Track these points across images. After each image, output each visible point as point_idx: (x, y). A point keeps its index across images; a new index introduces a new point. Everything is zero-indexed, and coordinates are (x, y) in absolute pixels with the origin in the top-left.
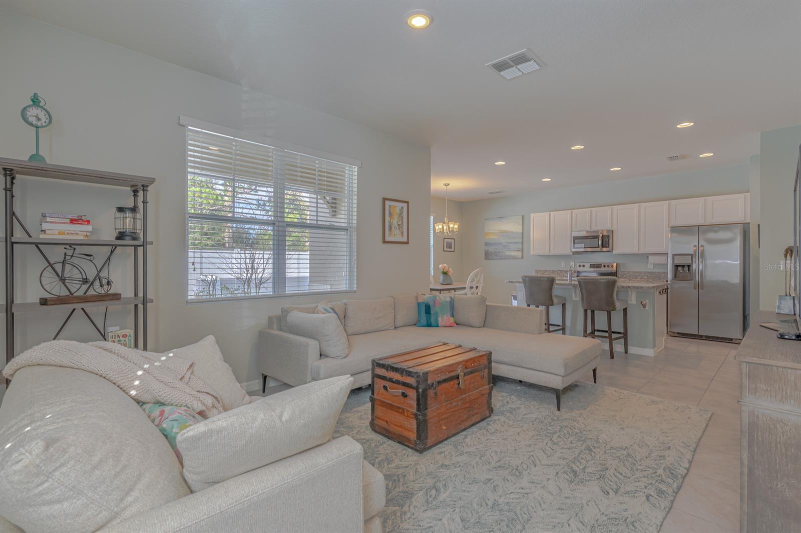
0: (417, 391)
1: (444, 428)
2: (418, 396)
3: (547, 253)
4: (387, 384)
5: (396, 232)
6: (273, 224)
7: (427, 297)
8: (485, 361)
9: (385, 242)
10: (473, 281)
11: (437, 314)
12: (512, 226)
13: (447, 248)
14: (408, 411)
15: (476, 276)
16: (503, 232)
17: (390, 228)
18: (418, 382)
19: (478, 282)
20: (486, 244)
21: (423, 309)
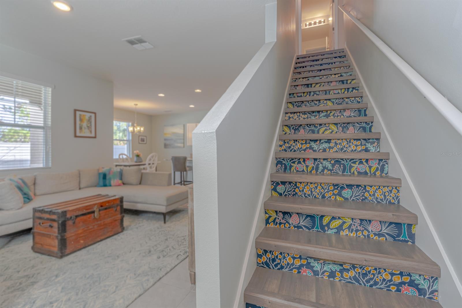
0: (58, 223)
1: (82, 242)
2: (58, 225)
4: (41, 221)
5: (87, 130)
7: (105, 170)
9: (76, 136)
10: (150, 160)
11: (110, 179)
12: (179, 130)
13: (141, 141)
14: (53, 235)
15: (152, 157)
16: (174, 134)
17: (81, 128)
18: (59, 217)
19: (154, 161)
20: (165, 140)
21: (102, 176)
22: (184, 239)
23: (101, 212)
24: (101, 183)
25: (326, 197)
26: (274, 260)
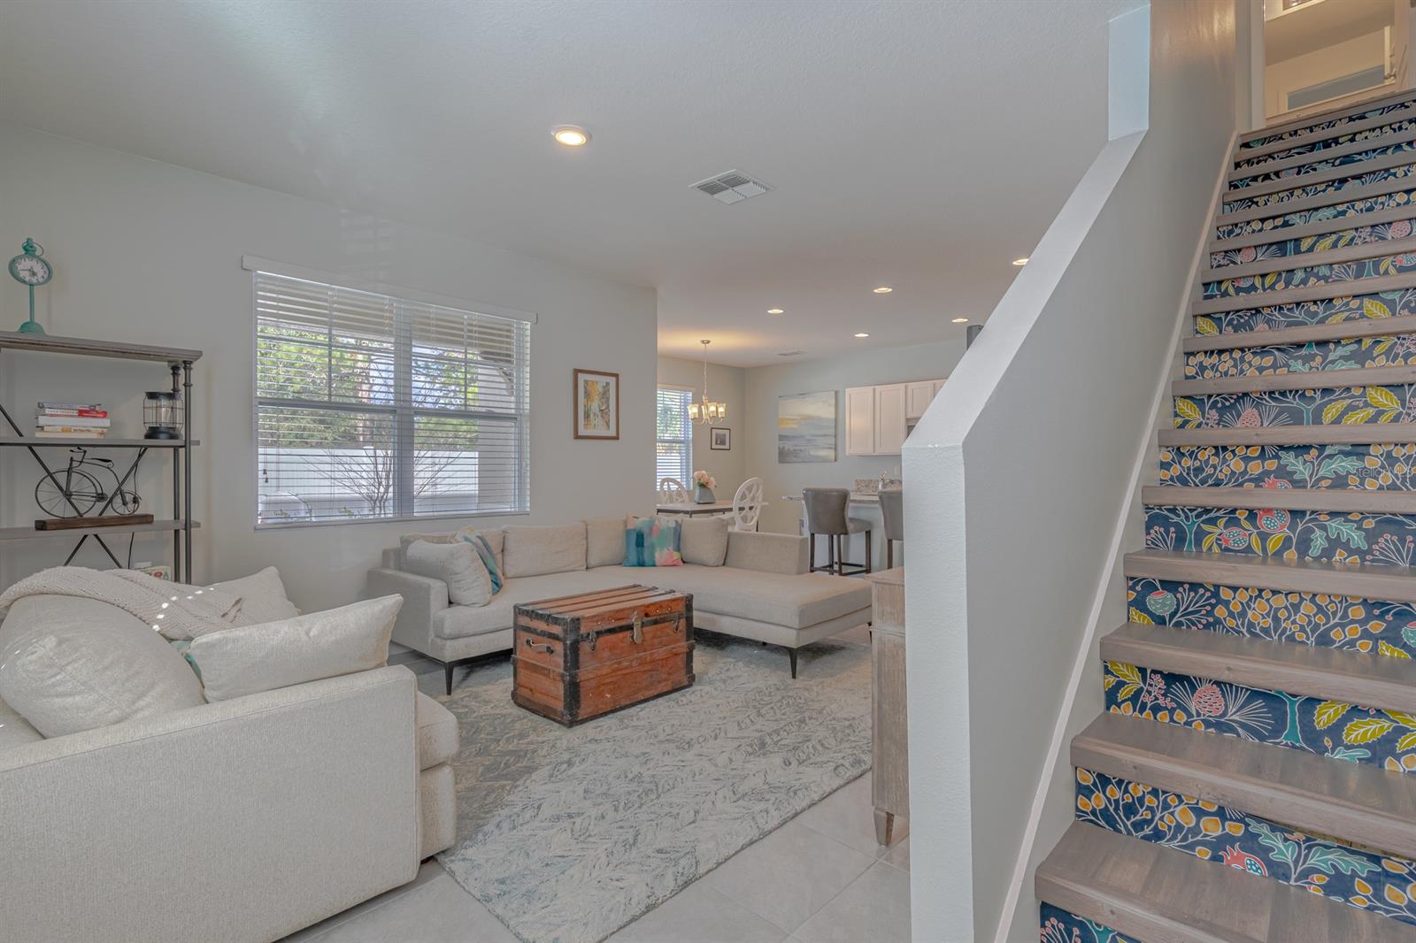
0: (565, 644)
1: (609, 696)
2: (565, 650)
3: (869, 451)
4: (531, 637)
5: (599, 421)
6: (393, 411)
7: (639, 523)
8: (681, 608)
9: (577, 437)
10: (743, 497)
11: (653, 547)
12: (818, 408)
13: (716, 444)
14: (554, 671)
15: (750, 489)
16: (807, 418)
17: (587, 416)
18: (565, 631)
19: (753, 499)
20: (781, 438)
21: (633, 538)
22: (851, 725)
23: (645, 629)
24: (633, 558)
25: (1333, 642)
26: (1130, 810)
